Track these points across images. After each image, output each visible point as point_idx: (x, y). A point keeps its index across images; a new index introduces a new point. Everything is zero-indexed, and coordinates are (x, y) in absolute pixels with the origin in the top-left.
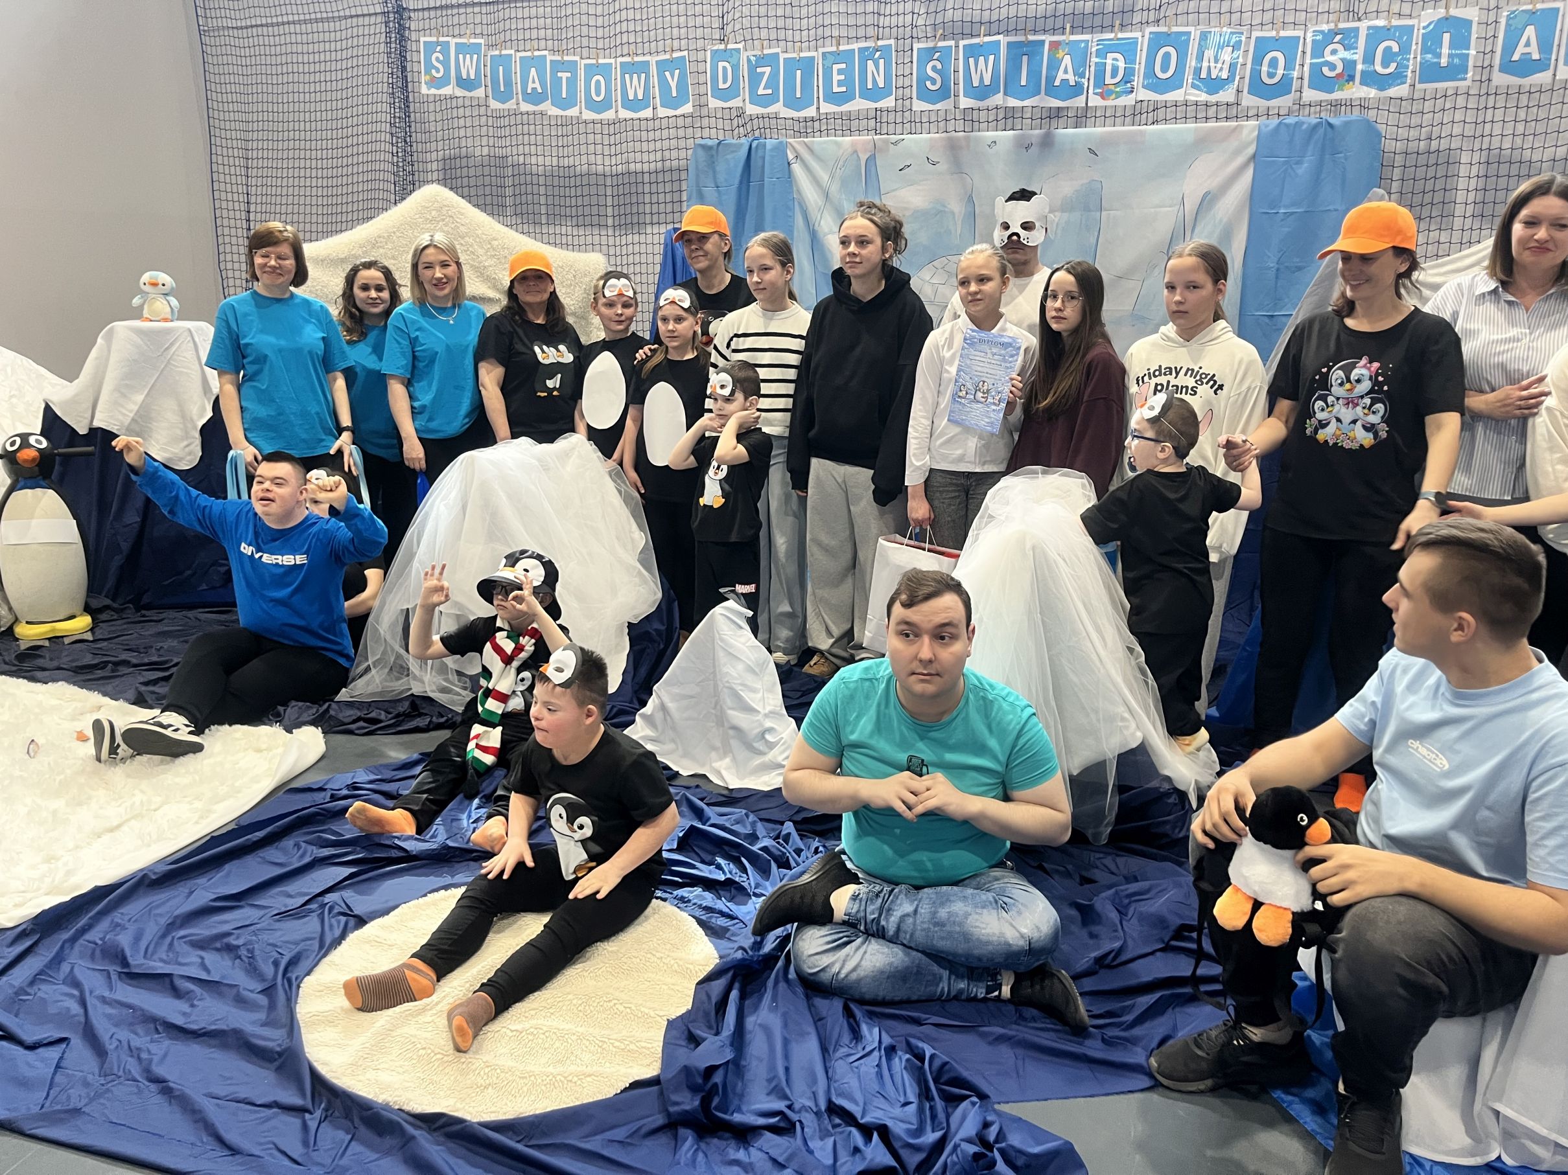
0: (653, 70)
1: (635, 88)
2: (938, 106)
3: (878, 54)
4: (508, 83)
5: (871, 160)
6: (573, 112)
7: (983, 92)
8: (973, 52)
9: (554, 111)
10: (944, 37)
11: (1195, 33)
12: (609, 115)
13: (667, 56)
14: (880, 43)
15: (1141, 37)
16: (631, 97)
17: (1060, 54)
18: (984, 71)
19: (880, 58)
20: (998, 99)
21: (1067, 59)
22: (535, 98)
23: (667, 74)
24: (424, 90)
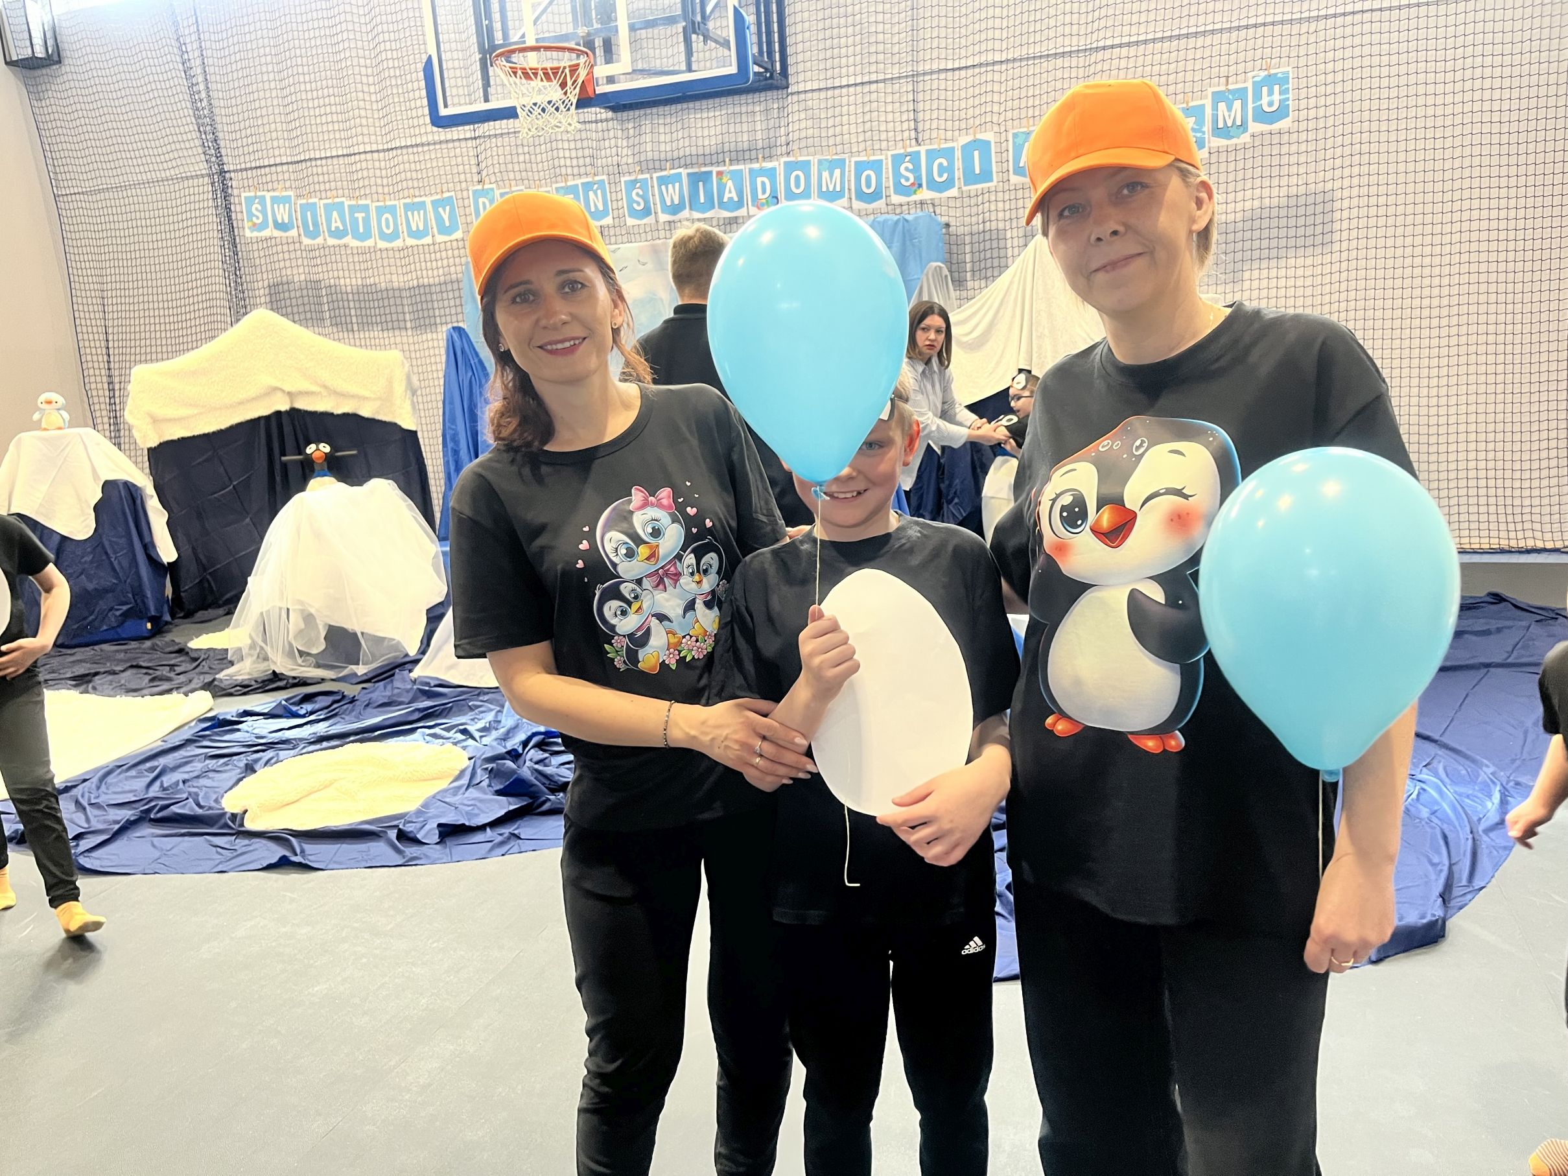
0: (429, 207)
1: (417, 221)
2: (645, 221)
3: (596, 186)
4: (316, 224)
6: (369, 243)
7: (675, 209)
8: (663, 181)
9: (354, 243)
10: (642, 172)
11: (814, 160)
12: (398, 243)
13: (438, 197)
14: (597, 178)
15: (778, 164)
16: (414, 228)
17: (724, 180)
18: (673, 194)
19: (597, 189)
20: (687, 213)
21: (730, 184)
22: (339, 234)
23: (440, 210)
24: (248, 233)
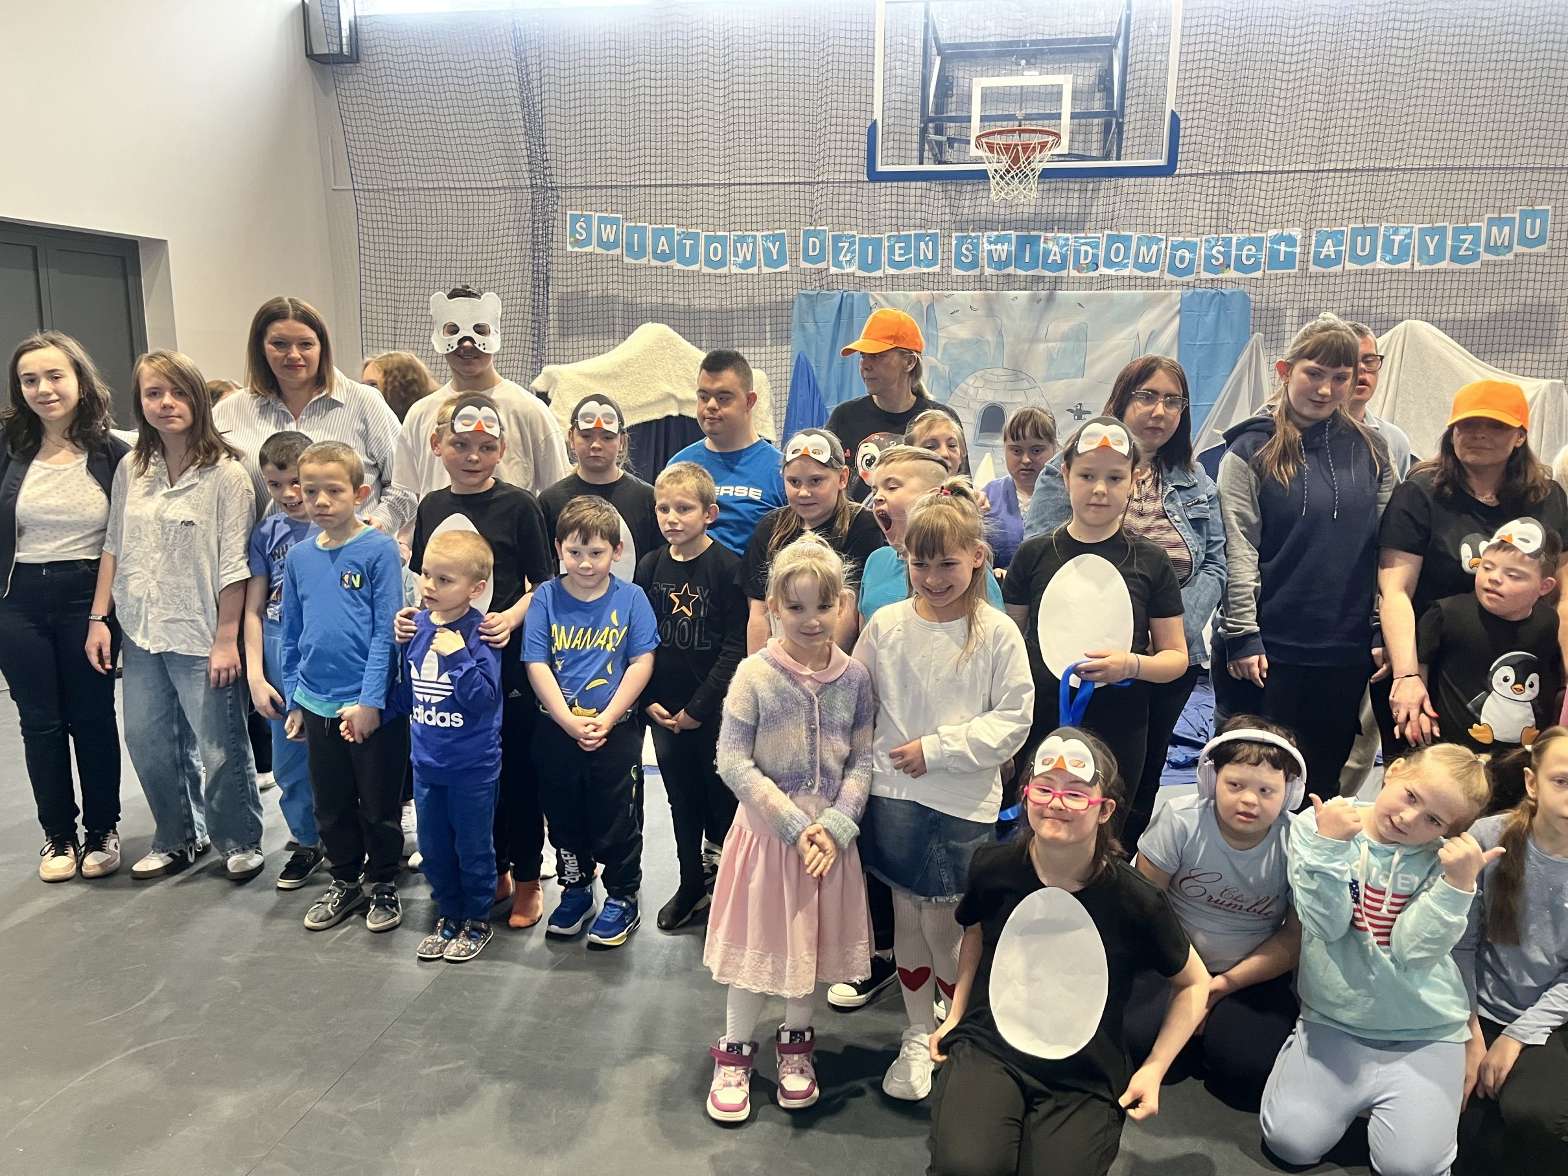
0: (759, 241)
1: (745, 253)
3: (928, 238)
4: (642, 246)
5: (931, 306)
6: (695, 267)
7: (1001, 265)
10: (973, 230)
11: (1135, 236)
12: (724, 270)
13: (770, 233)
14: (930, 231)
15: (1102, 237)
16: (741, 259)
17: (1051, 245)
18: (1001, 252)
19: (930, 240)
20: (1011, 270)
21: (1055, 249)
22: (663, 256)
23: (770, 244)
24: (569, 248)
